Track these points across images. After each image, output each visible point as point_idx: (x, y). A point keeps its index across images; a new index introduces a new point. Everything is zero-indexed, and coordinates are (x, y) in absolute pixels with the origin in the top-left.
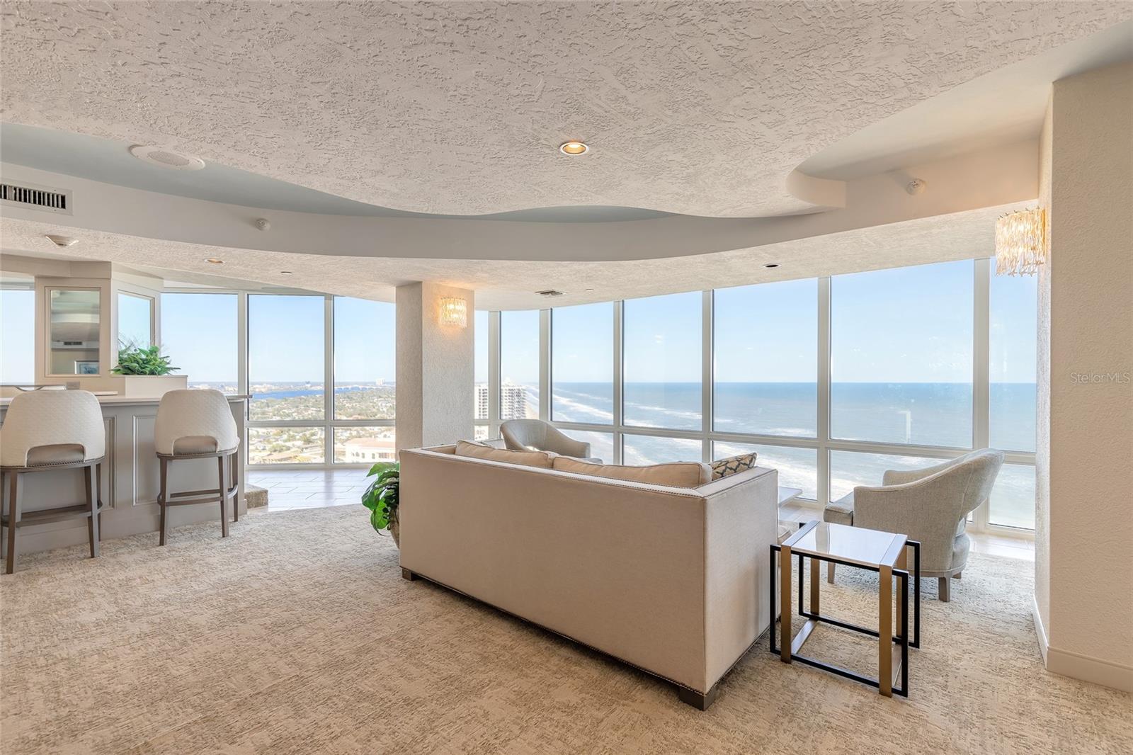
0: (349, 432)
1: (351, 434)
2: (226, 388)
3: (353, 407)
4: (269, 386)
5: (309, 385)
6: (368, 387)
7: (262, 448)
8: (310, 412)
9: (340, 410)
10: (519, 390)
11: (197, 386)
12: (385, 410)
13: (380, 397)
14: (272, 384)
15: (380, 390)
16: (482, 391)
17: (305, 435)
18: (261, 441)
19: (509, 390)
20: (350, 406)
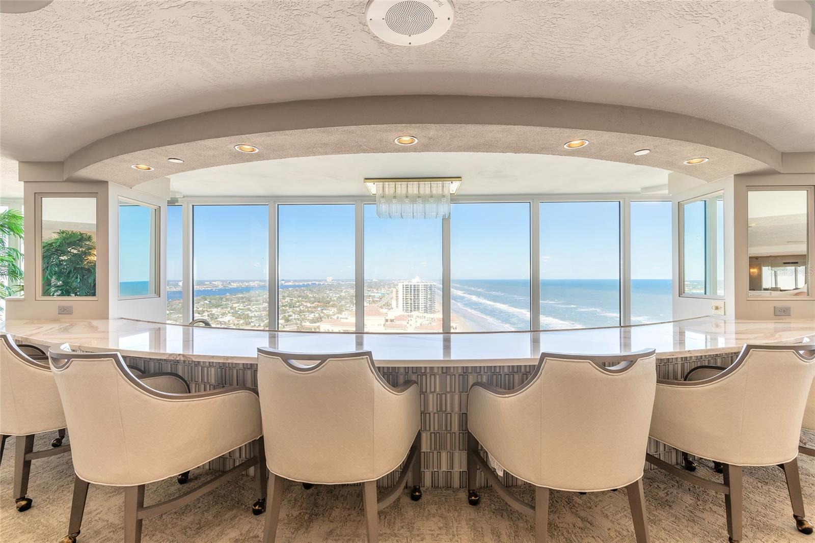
0: (313, 314)
1: (314, 315)
2: (232, 284)
3: (313, 297)
4: (258, 282)
5: (283, 282)
6: (322, 283)
7: (258, 325)
8: (286, 300)
9: (305, 299)
10: (431, 285)
11: (214, 283)
12: (335, 299)
13: (331, 290)
14: (260, 281)
15: (331, 285)
16: (404, 286)
17: (285, 316)
18: (257, 320)
19: (424, 285)
20: (312, 296)
